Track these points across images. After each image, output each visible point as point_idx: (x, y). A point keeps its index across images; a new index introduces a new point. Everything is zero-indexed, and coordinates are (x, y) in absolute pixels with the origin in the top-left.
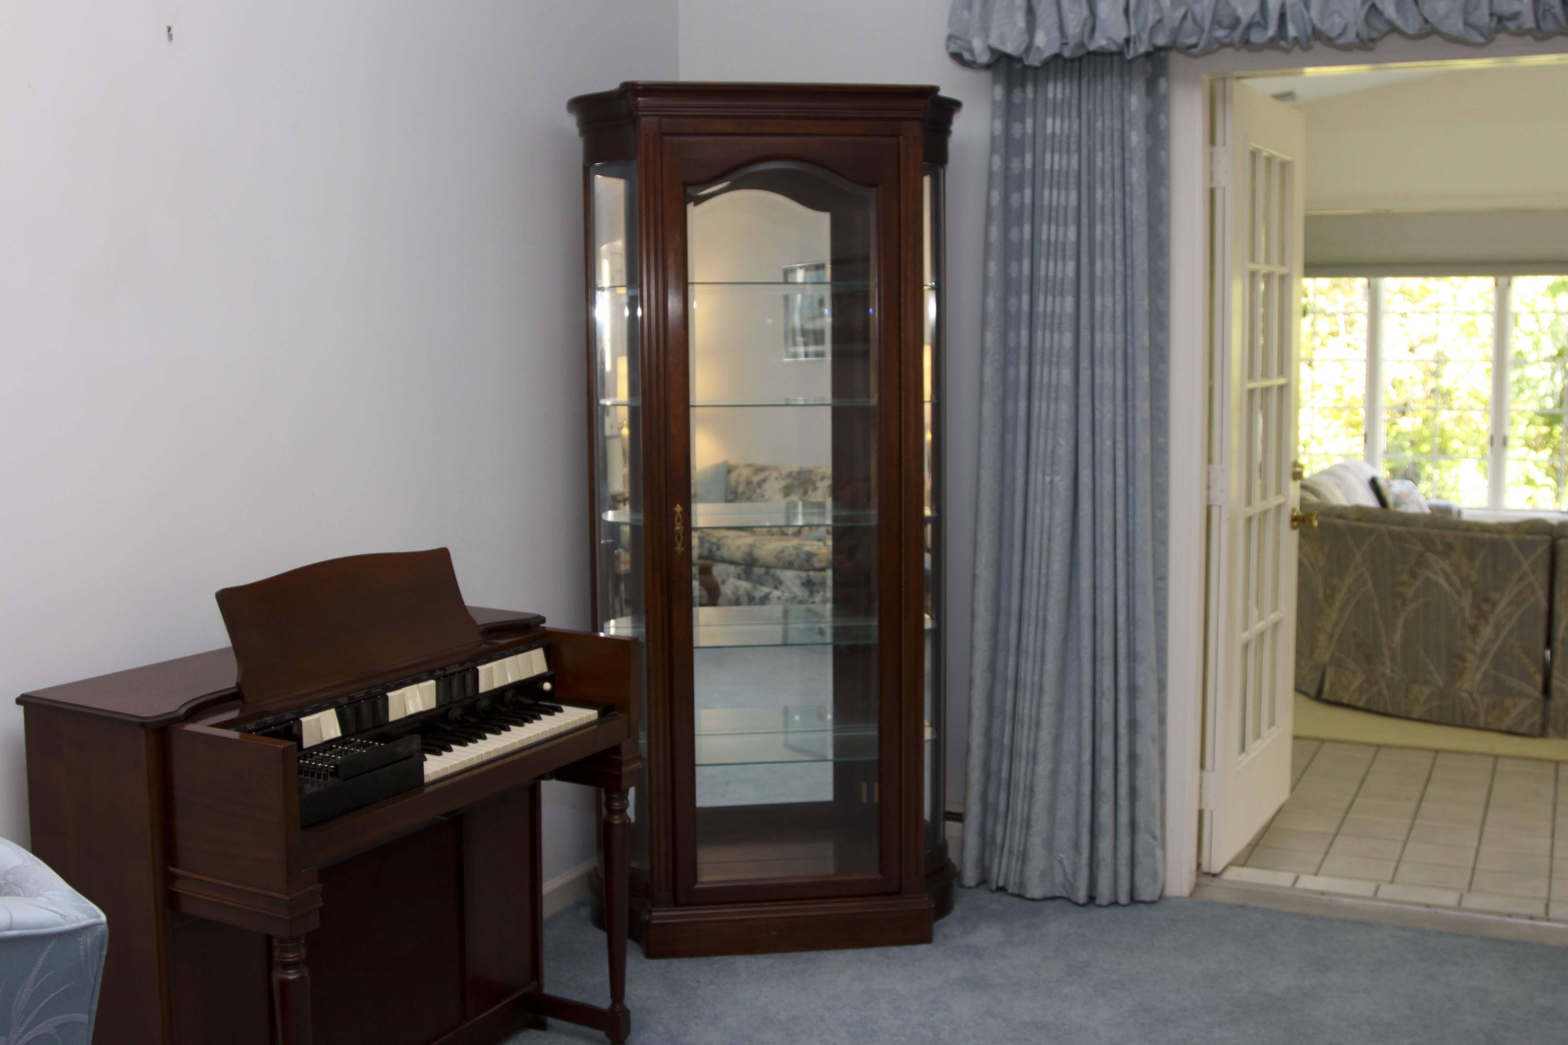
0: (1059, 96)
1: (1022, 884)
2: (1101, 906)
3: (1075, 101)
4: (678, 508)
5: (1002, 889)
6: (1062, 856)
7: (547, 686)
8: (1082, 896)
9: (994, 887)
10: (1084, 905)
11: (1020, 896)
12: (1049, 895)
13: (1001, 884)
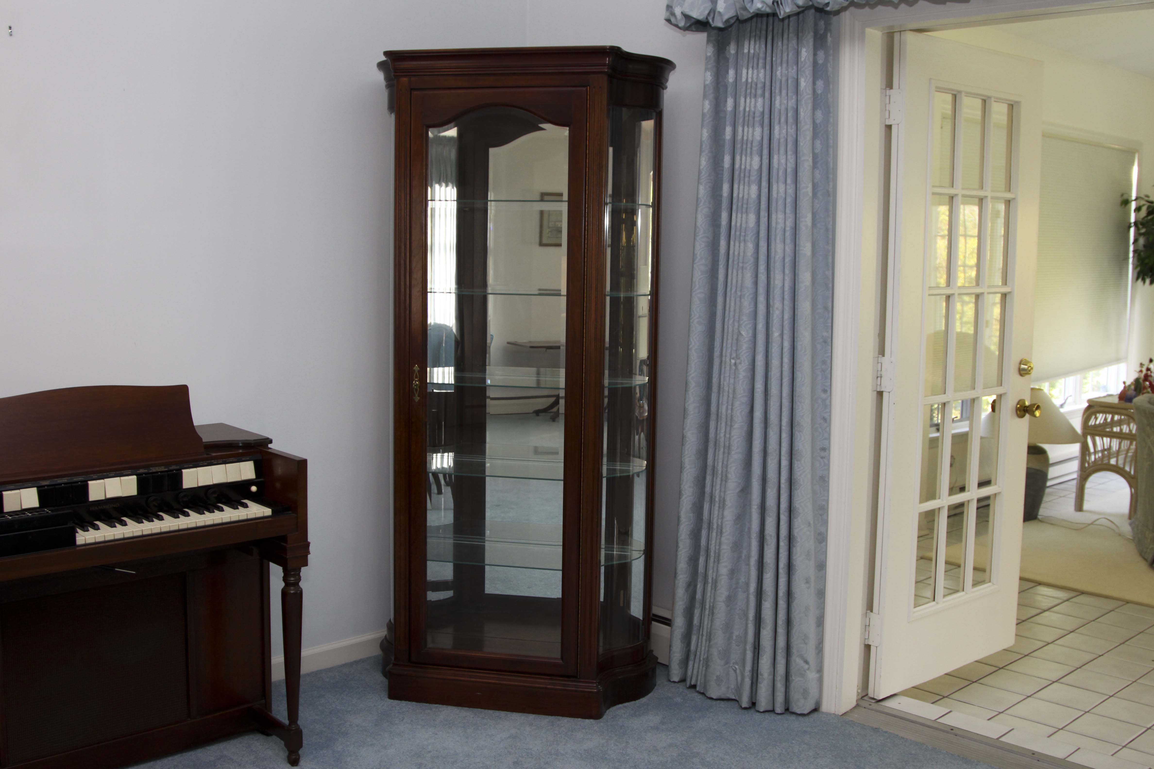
0: (752, 51)
1: (705, 685)
2: (758, 712)
3: (762, 55)
4: (416, 368)
5: (694, 687)
6: (737, 667)
7: (254, 489)
8: (745, 702)
9: (688, 684)
10: (745, 708)
11: (703, 694)
12: (723, 697)
13: (693, 683)
